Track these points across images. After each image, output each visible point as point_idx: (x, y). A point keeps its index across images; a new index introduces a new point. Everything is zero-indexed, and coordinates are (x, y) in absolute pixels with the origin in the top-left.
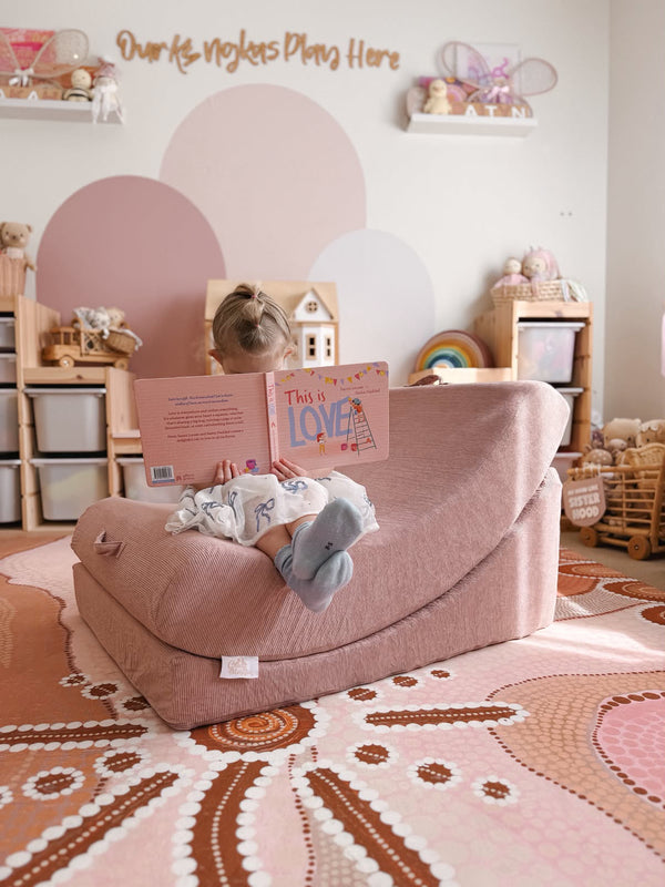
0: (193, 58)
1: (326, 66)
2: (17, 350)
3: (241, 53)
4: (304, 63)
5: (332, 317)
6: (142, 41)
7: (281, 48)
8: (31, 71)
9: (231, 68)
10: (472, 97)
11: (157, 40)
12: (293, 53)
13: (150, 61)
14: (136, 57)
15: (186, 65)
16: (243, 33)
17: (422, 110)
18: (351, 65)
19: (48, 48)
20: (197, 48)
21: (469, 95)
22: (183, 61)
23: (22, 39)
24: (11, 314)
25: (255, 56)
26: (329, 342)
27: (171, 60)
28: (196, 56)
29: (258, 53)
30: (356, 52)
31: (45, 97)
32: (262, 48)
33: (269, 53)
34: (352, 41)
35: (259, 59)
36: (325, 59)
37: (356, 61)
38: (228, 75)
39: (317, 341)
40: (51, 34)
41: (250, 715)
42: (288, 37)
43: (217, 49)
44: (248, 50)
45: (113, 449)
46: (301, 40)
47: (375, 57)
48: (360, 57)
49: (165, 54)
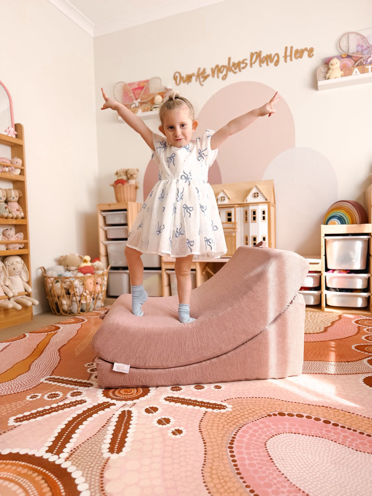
0: (206, 78)
1: (272, 65)
2: (128, 225)
3: (229, 69)
4: (261, 66)
5: (266, 200)
6: (184, 75)
7: (248, 62)
8: (139, 100)
9: (224, 77)
10: (357, 63)
11: (190, 73)
12: (255, 62)
13: (188, 84)
14: (182, 83)
15: (203, 81)
16: (229, 59)
17: (325, 78)
18: (286, 61)
19: (146, 88)
20: (208, 72)
21: (356, 62)
22: (202, 80)
23: (136, 86)
24: (126, 210)
25: (235, 69)
26: (264, 213)
27: (196, 81)
28: (208, 76)
29: (237, 67)
30: (288, 54)
31: (144, 111)
32: (239, 64)
33: (242, 65)
34: (286, 48)
35: (237, 70)
36: (271, 62)
37: (288, 58)
38: (223, 81)
39: (257, 213)
40: (147, 81)
41: (128, 387)
42: (252, 55)
43: (217, 70)
44: (232, 67)
45: (164, 267)
46: (259, 54)
47: (299, 54)
48: (291, 56)
49: (194, 78)
